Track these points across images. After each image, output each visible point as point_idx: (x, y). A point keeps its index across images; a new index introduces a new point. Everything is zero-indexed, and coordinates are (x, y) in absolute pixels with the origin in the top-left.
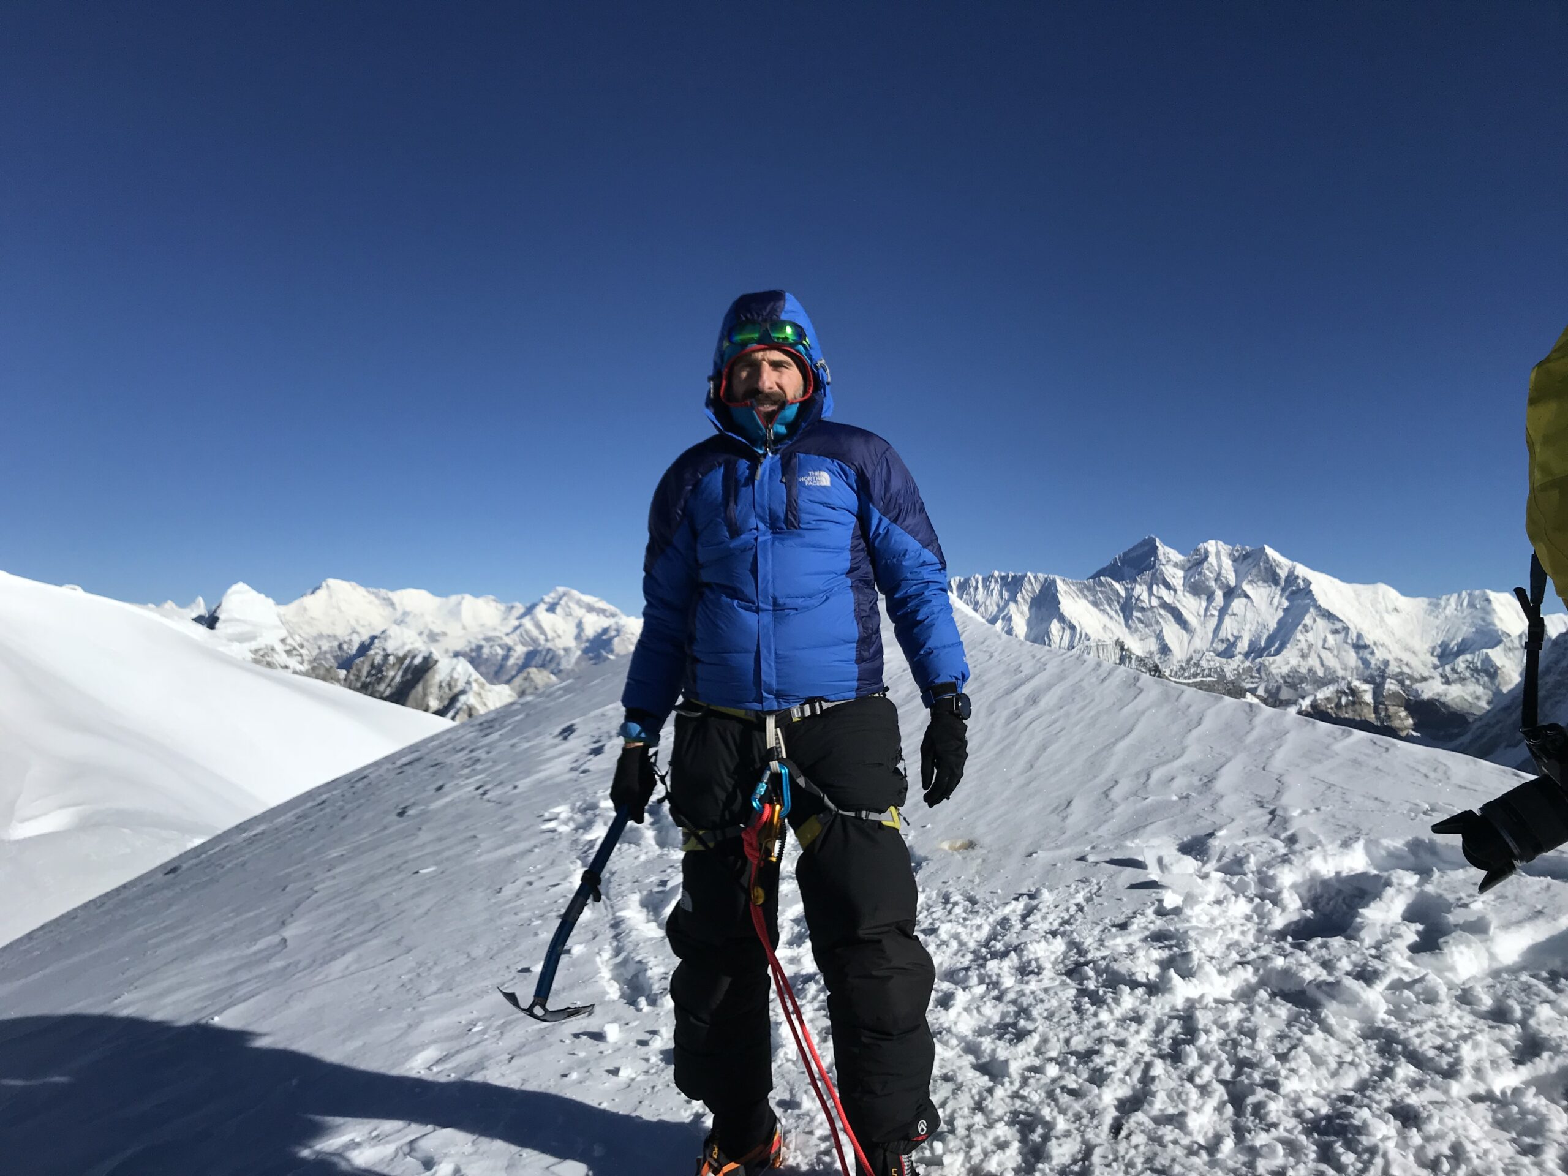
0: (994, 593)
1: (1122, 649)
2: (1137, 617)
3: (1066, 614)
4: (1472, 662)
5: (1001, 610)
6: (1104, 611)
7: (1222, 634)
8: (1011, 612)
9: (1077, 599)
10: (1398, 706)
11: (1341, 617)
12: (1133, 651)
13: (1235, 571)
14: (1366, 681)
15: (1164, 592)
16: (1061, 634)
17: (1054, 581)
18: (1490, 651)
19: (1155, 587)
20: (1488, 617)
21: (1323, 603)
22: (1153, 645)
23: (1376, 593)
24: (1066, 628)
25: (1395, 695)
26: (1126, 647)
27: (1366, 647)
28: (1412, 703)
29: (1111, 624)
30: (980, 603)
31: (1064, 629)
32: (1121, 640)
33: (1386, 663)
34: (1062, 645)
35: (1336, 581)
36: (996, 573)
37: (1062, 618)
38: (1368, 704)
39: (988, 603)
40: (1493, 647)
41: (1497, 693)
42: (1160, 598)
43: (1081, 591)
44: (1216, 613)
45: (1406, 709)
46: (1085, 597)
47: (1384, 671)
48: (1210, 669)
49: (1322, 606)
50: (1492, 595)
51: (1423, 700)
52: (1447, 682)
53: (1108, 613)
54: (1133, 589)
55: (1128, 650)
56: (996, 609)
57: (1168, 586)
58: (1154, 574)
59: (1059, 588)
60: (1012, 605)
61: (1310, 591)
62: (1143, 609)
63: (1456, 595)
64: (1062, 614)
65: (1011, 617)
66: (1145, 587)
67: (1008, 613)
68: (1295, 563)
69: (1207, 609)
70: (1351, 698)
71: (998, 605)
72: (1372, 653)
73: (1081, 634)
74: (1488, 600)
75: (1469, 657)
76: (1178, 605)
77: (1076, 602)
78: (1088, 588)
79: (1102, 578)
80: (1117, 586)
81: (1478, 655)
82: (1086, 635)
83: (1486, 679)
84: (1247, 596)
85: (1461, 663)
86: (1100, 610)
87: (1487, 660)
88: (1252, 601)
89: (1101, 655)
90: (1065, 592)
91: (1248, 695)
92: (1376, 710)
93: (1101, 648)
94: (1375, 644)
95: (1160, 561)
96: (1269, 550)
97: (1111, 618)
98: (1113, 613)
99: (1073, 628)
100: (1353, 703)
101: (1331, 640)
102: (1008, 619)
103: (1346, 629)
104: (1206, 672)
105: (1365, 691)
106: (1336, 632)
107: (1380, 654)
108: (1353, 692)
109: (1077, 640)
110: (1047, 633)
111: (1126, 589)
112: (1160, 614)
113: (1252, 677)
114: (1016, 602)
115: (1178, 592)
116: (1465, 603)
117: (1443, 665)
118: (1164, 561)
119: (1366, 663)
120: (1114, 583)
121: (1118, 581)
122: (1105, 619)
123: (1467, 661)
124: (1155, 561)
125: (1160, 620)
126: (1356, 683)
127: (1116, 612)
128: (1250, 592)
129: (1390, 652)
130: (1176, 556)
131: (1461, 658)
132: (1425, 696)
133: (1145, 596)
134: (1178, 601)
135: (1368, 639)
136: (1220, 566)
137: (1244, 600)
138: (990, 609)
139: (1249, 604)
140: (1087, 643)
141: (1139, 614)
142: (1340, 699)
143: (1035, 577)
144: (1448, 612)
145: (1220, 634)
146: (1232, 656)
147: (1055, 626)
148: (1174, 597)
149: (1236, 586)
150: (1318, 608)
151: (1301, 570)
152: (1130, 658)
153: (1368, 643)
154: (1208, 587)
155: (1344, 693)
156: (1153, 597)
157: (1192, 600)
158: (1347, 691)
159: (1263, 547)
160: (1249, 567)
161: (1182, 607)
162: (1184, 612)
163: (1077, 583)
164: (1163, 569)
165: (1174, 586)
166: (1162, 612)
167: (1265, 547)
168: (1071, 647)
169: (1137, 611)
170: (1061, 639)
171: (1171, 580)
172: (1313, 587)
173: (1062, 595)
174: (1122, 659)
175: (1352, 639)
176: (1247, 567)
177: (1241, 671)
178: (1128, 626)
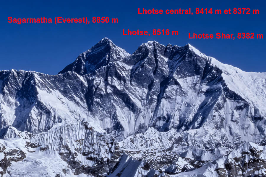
1: (86, 128)
3: (42, 102)
6: (72, 99)
7: (160, 113)
9: (51, 90)
12: (95, 129)
13: (169, 65)
15: (116, 83)
16: (39, 118)
17: (33, 75)
19: (109, 79)
21: (230, 87)
22: (109, 124)
24: (43, 113)
26: (89, 126)
27: (260, 118)
29: (79, 110)
31: (41, 114)
32: (86, 120)
34: (41, 127)
37: (40, 106)
42: (114, 87)
43: (53, 83)
44: (155, 97)
46: (57, 88)
49: (230, 89)
53: (75, 100)
54: (93, 80)
55: (91, 129)
57: (120, 78)
58: (108, 68)
59: (37, 81)
61: (222, 78)
62: (101, 96)
64: (40, 102)
66: (102, 79)
68: (210, 57)
69: (148, 95)
70: (251, 157)
73: (54, 118)
76: (127, 91)
77: (50, 92)
78: (60, 80)
79: (69, 72)
80: (81, 78)
82: (59, 117)
84: (177, 83)
86: (69, 98)
88: (181, 87)
89: (71, 134)
90: (42, 84)
91: (180, 159)
93: (70, 128)
95: (113, 57)
96: (191, 47)
97: (77, 103)
98: (78, 99)
99: (48, 113)
101: (236, 113)
103: (247, 105)
104: (149, 143)
109: (52, 122)
110: (28, 118)
111: (88, 81)
112: (114, 99)
113: (182, 145)
114: (4, 93)
115: (127, 82)
118: (115, 57)
120: (79, 76)
121: (82, 75)
122: (72, 104)
124: (109, 58)
125: (114, 104)
126: (254, 145)
127: (81, 99)
128: (180, 81)
130: (124, 54)
133: (102, 85)
134: (127, 88)
135: (262, 112)
136: (157, 60)
137: (175, 87)
140: (59, 125)
141: (98, 100)
143: (17, 73)
145: (158, 114)
146: (167, 130)
147: (34, 112)
148: (124, 86)
149: (169, 76)
152: (93, 135)
153: (262, 115)
154: (149, 77)
155: (247, 153)
156: (108, 87)
157: (137, 88)
158: (249, 152)
159: (188, 46)
160: (178, 61)
161: (130, 94)
162: (132, 97)
163: (50, 77)
164: (115, 64)
165: (124, 77)
166: (115, 98)
167: (189, 45)
168: (48, 128)
169: (97, 98)
170: (40, 122)
171: (121, 72)
172: (223, 75)
173: (39, 87)
174: (87, 135)
175: (251, 113)
176: (176, 61)
177: (174, 141)
178: (90, 109)
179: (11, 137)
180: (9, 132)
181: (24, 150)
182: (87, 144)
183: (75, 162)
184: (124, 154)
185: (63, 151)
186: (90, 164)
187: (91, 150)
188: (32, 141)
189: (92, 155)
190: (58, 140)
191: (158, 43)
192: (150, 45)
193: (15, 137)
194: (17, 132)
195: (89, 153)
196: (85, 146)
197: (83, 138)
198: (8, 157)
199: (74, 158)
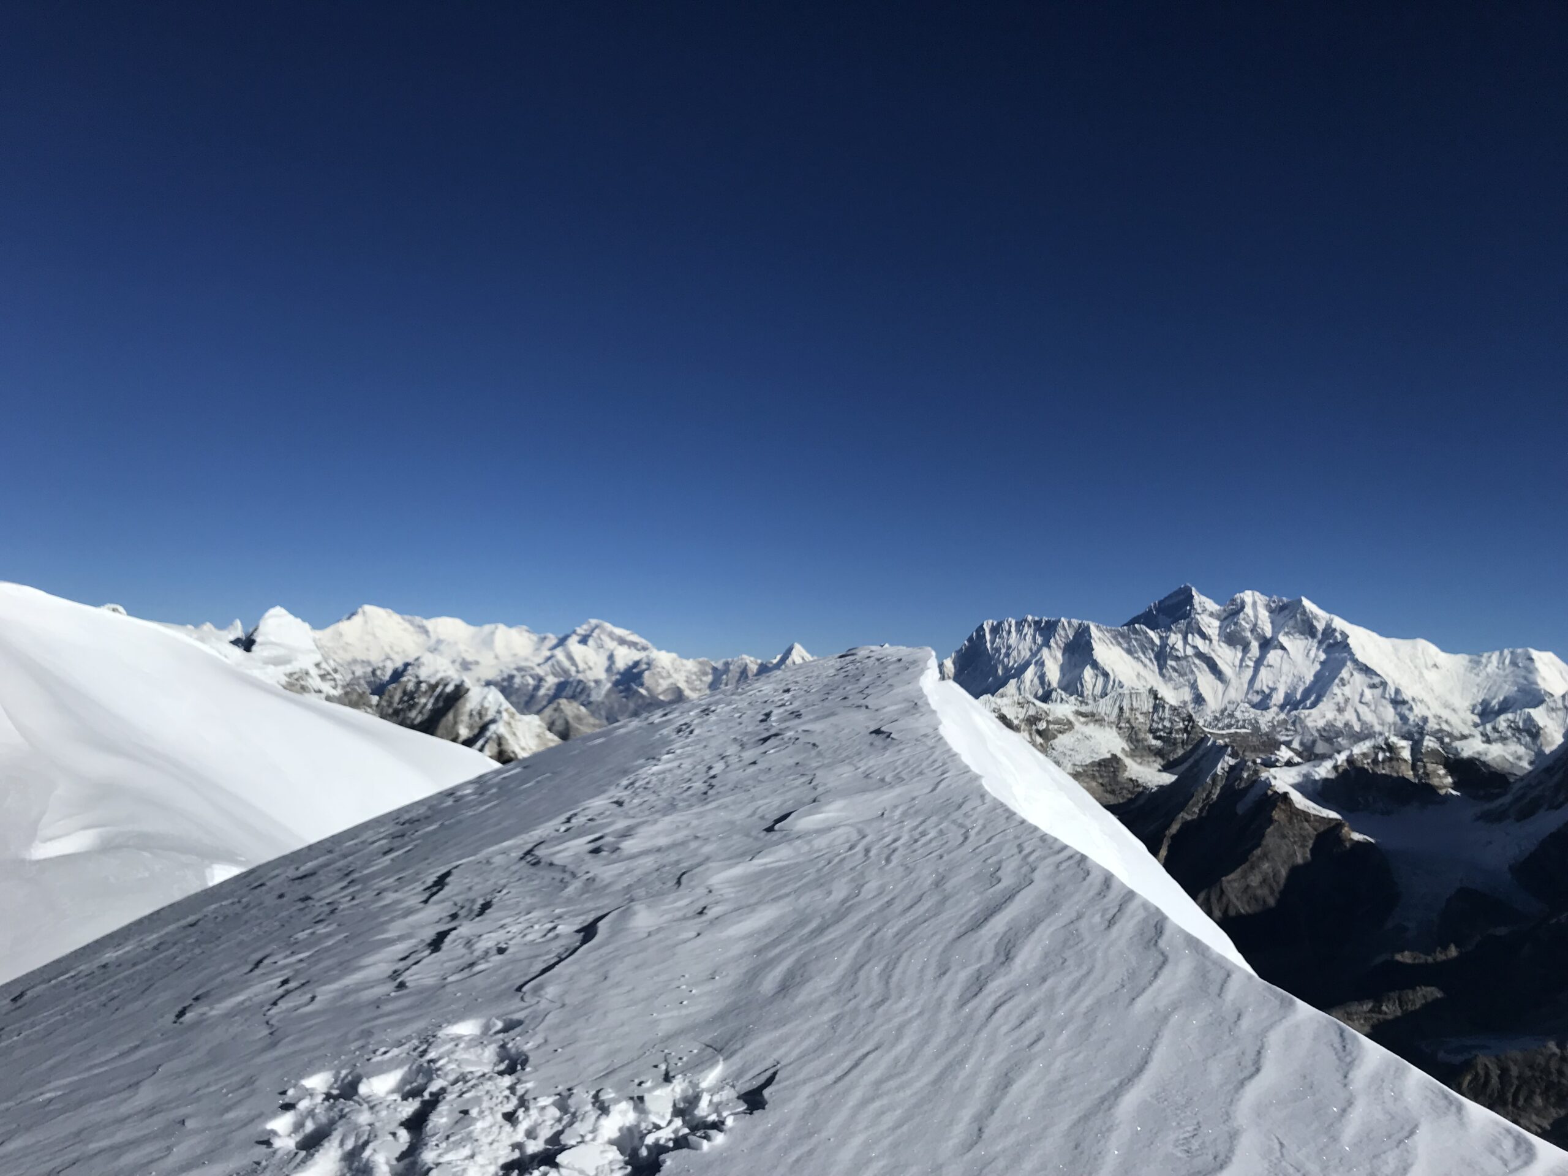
0: (1027, 638)
1: (1156, 698)
2: (1172, 667)
3: (1099, 660)
4: (1514, 722)
5: (1034, 654)
6: (1138, 659)
7: (1257, 686)
8: (1044, 657)
9: (1111, 646)
10: (1437, 763)
11: (1379, 672)
12: (1167, 700)
13: (1272, 623)
14: (1404, 738)
15: (1199, 642)
16: (1094, 680)
17: (1088, 628)
18: (1532, 711)
19: (1190, 636)
20: (1530, 676)
21: (1360, 657)
22: (1187, 695)
23: (1415, 648)
24: (1099, 674)
25: (1434, 752)
26: (1159, 696)
27: (1404, 702)
28: (1451, 761)
29: (1145, 672)
30: (1013, 647)
31: (1097, 676)
32: (1154, 689)
33: (1425, 720)
34: (1095, 692)
35: (1375, 635)
36: (1030, 618)
37: (1095, 665)
38: (1405, 761)
39: (1020, 647)
40: (1535, 706)
41: (1540, 753)
42: (1195, 647)
43: (1115, 638)
44: (1251, 664)
45: (1445, 767)
46: (1119, 644)
47: (1422, 728)
48: (1244, 721)
49: (1360, 660)
50: (1535, 654)
51: (1462, 759)
52: (1488, 740)
53: (1142, 662)
54: (1167, 638)
55: (1161, 699)
56: (1029, 654)
57: (1204, 636)
58: (1189, 623)
59: (1092, 635)
60: (1045, 651)
61: (1348, 645)
62: (1177, 658)
63: (1497, 653)
64: (1095, 661)
65: (1043, 662)
66: (1180, 636)
67: (1041, 658)
68: (1332, 616)
69: (1242, 660)
70: (1388, 754)
71: (1031, 650)
72: (1411, 709)
73: (1114, 682)
74: (1531, 659)
75: (1510, 716)
76: (1213, 655)
77: (1110, 649)
78: (1123, 636)
79: (1137, 626)
80: (1151, 634)
81: (1520, 715)
82: (1120, 682)
83: (1528, 739)
84: (1283, 648)
85: (1502, 722)
86: (1135, 658)
87: (1529, 719)
88: (1288, 653)
89: (1134, 703)
90: (1099, 639)
91: (1283, 747)
92: (1414, 767)
93: (1134, 696)
94: (1413, 699)
95: (1195, 610)
96: (1306, 603)
97: (1145, 666)
98: (1147, 661)
99: (1106, 675)
100: (1391, 759)
101: (1368, 694)
102: (1041, 664)
103: (1384, 684)
104: (1241, 723)
105: (1403, 747)
106: (1373, 686)
107: (1419, 711)
108: (1391, 748)
109: (1110, 687)
110: (1080, 678)
111: (1161, 638)
112: (1194, 663)
113: (1287, 730)
114: (1049, 647)
115: (1214, 642)
116: (1507, 662)
117: (1483, 723)
118: (1199, 610)
119: (1404, 719)
120: (1148, 631)
121: (1153, 629)
122: (1139, 667)
123: (1508, 720)
124: (1190, 610)
125: (1195, 670)
126: (1393, 739)
127: (1150, 660)
128: (1287, 645)
129: (1429, 708)
130: (1212, 606)
131: (1502, 717)
132: (1466, 754)
133: (1180, 645)
134: (1213, 650)
135: (1407, 695)
136: (1256, 617)
137: (1280, 652)
138: (1023, 654)
139: (1285, 656)
140: (1120, 690)
141: (1173, 663)
142: (1377, 755)
143: (1069, 623)
144: (1489, 669)
146: (1267, 708)
147: (1088, 673)
148: (1210, 646)
149: (1272, 638)
150: (1355, 661)
151: (1339, 623)
152: (1164, 707)
153: (1406, 699)
154: (1244, 638)
155: (1382, 748)
156: (1188, 647)
157: (1227, 650)
158: (1384, 746)
159: (1300, 599)
160: (1286, 619)
161: (1217, 657)
162: (1219, 662)
163: (1111, 630)
164: (1199, 618)
165: (1210, 635)
166: (1197, 661)
167: (1303, 598)
168: (1104, 694)
169: (1171, 660)
170: (1094, 686)
171: (1206, 629)
172: (1350, 641)
173: (1095, 642)
174: (1156, 708)
175: (1390, 695)
176: (1283, 619)
177: (1276, 723)
178: (1162, 675)
179: (1056, 701)
180: (1054, 695)
181: (1072, 718)
182: (1155, 717)
183: (1138, 741)
184: (1206, 736)
185: (1123, 725)
186: (1158, 743)
187: (1160, 726)
188: (1084, 709)
189: (1162, 733)
190: (1116, 710)
191: (1259, 594)
192: (1248, 596)
193: (1061, 702)
194: (1064, 695)
195: (1158, 730)
196: (1153, 721)
197: (1151, 710)
198: (1051, 727)
199: (1136, 733)
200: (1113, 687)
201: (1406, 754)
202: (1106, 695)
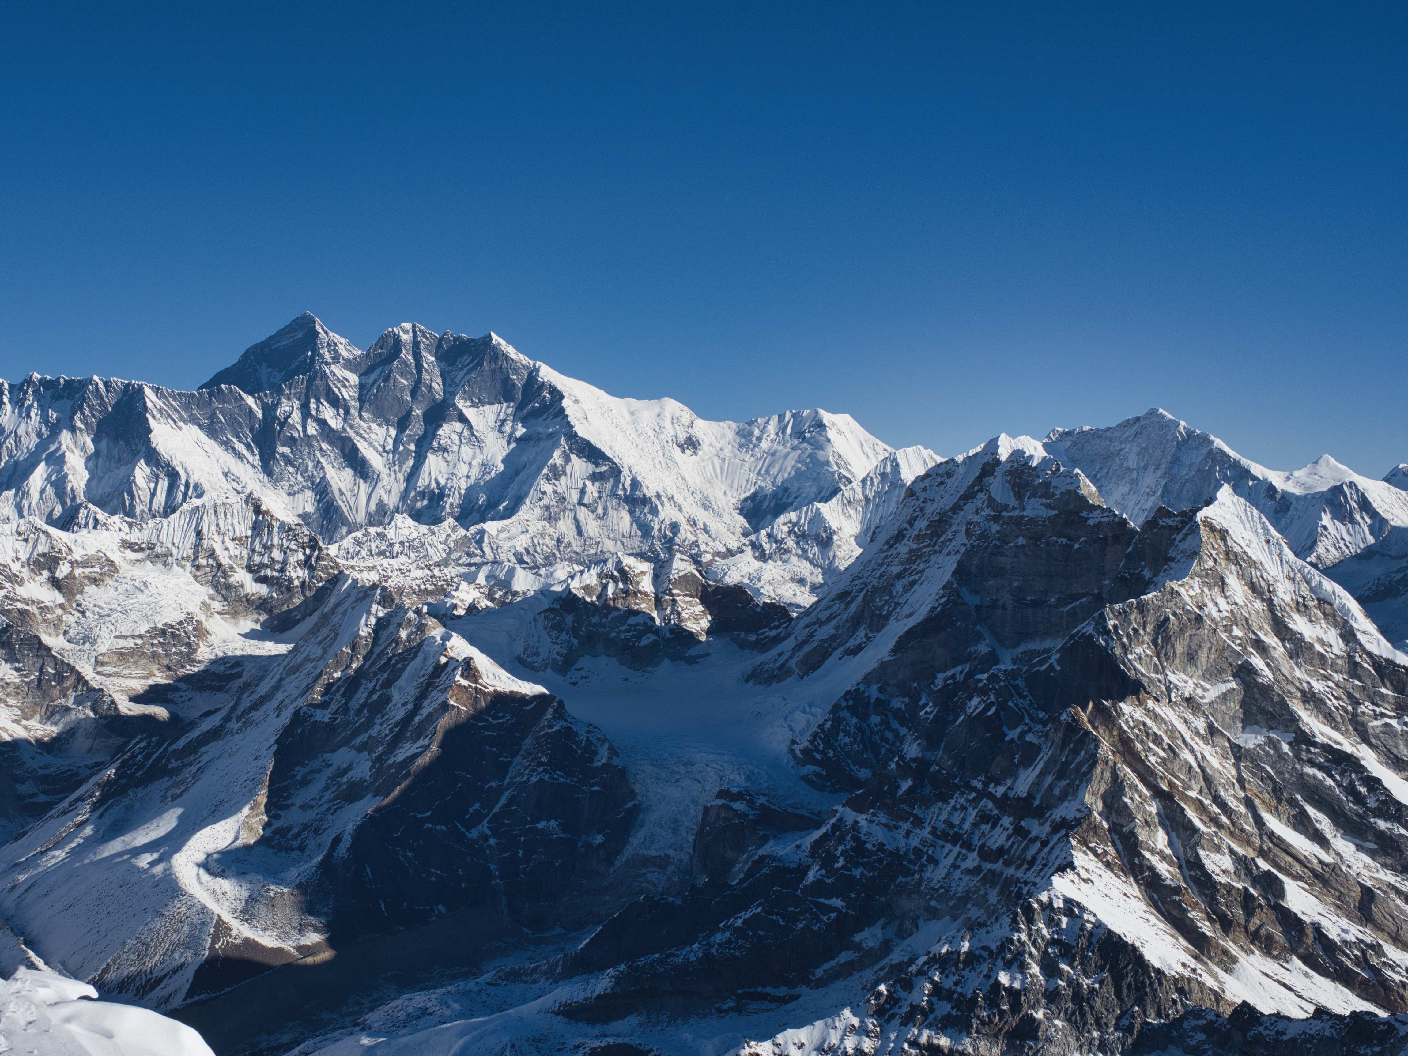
0: (33, 414)
1: (257, 510)
2: (282, 455)
3: (161, 449)
4: (795, 525)
5: (43, 444)
6: (227, 445)
7: (423, 481)
8: (64, 448)
9: (181, 424)
10: (691, 596)
11: (609, 453)
12: (276, 515)
13: (442, 375)
14: (641, 556)
15: (328, 413)
16: (152, 485)
17: (140, 390)
18: (820, 505)
19: (313, 406)
20: (820, 454)
21: (581, 430)
22: (308, 503)
23: (662, 408)
24: (162, 475)
25: (686, 580)
26: (264, 508)
27: (645, 501)
28: (710, 590)
29: (238, 468)
30: (7, 431)
31: (157, 477)
32: (256, 495)
33: (675, 527)
34: (155, 507)
35: (601, 393)
36: (36, 376)
37: (153, 457)
38: (646, 594)
39: (21, 431)
40: (826, 500)
41: (829, 571)
42: (322, 423)
43: (186, 407)
44: (412, 447)
45: (703, 601)
46: (194, 420)
47: (671, 541)
48: (402, 543)
49: (580, 434)
50: (827, 417)
51: (729, 587)
52: (763, 557)
53: (234, 449)
54: (277, 405)
55: (267, 512)
56: (35, 440)
57: (335, 402)
58: (311, 380)
59: (149, 404)
60: (65, 437)
61: (562, 410)
62: (292, 442)
63: (775, 418)
64: (155, 450)
65: (63, 455)
66: (296, 404)
67: (58, 449)
68: (538, 364)
69: (396, 441)
70: (621, 585)
71: (39, 435)
72: (654, 511)
73: (187, 485)
74: (820, 426)
75: (793, 516)
76: (351, 434)
77: (180, 428)
78: (201, 403)
79: (223, 386)
80: (250, 401)
81: (807, 512)
82: (197, 486)
83: (816, 549)
84: (463, 419)
85: (782, 525)
86: (222, 443)
87: (818, 518)
88: (471, 428)
89: (221, 523)
90: (161, 411)
91: (464, 585)
92: (658, 603)
93: (221, 510)
94: (658, 496)
95: (322, 357)
96: (496, 339)
97: (239, 456)
98: (241, 448)
99: (173, 476)
100: (626, 592)
101: (592, 490)
102: (57, 461)
103: (616, 472)
104: (397, 548)
105: (643, 573)
106: (594, 477)
107: (667, 513)
108: (624, 575)
109: (180, 496)
110: (128, 484)
111: (265, 407)
112: (321, 449)
113: (469, 555)
114: (73, 429)
115: (352, 411)
116: (789, 431)
117: (756, 530)
118: (328, 356)
119: (645, 530)
120: (244, 395)
121: (251, 393)
122: (229, 460)
123: (790, 522)
124: (312, 358)
125: (322, 460)
126: (629, 561)
127: (248, 446)
128: (469, 413)
129: (680, 510)
130: (345, 349)
131: (782, 518)
132: (732, 578)
133: (296, 417)
134: (352, 427)
135: (650, 488)
136: (419, 367)
137: (458, 426)
138: (25, 441)
139: (466, 433)
140: (198, 502)
141: (285, 450)
142: (605, 587)
143: (107, 384)
144: (764, 445)
145: (419, 484)
146: (437, 520)
147: (141, 473)
148: (345, 420)
149: (444, 400)
150: (572, 436)
151: (547, 374)
152: (270, 526)
153: (648, 495)
154: (400, 401)
155: (612, 577)
156: (309, 421)
157: (374, 426)
158: (616, 573)
159: (490, 336)
160: (466, 369)
161: (358, 438)
162: (362, 446)
163: (180, 395)
164: (327, 371)
165: (344, 399)
166: (325, 446)
167: (493, 334)
168: (169, 509)
169: (283, 445)
170: (153, 494)
171: (339, 390)
172: (565, 403)
173: (154, 417)
174: (256, 527)
175: (624, 489)
176: (461, 369)
177: (452, 545)
178: (267, 470)
179: (86, 525)
180: (82, 513)
181: (116, 557)
182: (258, 547)
183: (228, 587)
184: (341, 572)
185: (203, 562)
186: (263, 590)
187: (266, 560)
188: (135, 536)
189: (269, 572)
190: (192, 538)
191: (423, 328)
192: (406, 332)
193: (95, 527)
194: (102, 516)
195: (262, 566)
196: (253, 551)
197: (249, 533)
198: (78, 572)
199: (225, 575)
200: (185, 495)
201: (646, 585)
202: (174, 511)
